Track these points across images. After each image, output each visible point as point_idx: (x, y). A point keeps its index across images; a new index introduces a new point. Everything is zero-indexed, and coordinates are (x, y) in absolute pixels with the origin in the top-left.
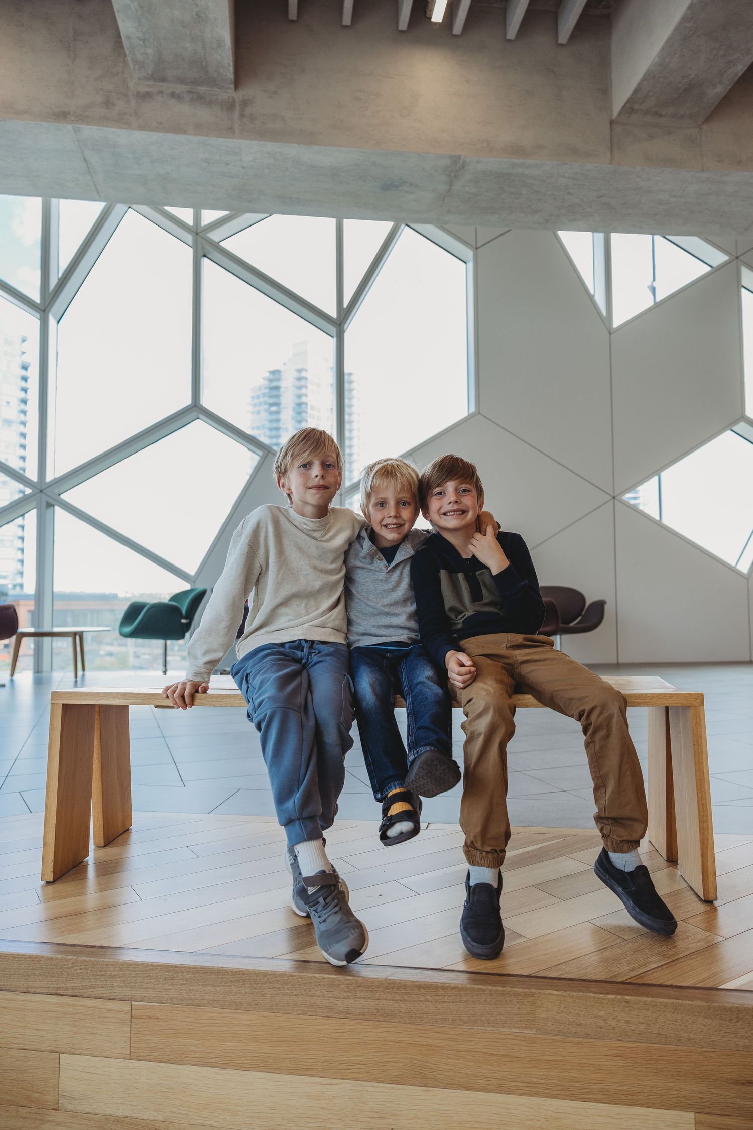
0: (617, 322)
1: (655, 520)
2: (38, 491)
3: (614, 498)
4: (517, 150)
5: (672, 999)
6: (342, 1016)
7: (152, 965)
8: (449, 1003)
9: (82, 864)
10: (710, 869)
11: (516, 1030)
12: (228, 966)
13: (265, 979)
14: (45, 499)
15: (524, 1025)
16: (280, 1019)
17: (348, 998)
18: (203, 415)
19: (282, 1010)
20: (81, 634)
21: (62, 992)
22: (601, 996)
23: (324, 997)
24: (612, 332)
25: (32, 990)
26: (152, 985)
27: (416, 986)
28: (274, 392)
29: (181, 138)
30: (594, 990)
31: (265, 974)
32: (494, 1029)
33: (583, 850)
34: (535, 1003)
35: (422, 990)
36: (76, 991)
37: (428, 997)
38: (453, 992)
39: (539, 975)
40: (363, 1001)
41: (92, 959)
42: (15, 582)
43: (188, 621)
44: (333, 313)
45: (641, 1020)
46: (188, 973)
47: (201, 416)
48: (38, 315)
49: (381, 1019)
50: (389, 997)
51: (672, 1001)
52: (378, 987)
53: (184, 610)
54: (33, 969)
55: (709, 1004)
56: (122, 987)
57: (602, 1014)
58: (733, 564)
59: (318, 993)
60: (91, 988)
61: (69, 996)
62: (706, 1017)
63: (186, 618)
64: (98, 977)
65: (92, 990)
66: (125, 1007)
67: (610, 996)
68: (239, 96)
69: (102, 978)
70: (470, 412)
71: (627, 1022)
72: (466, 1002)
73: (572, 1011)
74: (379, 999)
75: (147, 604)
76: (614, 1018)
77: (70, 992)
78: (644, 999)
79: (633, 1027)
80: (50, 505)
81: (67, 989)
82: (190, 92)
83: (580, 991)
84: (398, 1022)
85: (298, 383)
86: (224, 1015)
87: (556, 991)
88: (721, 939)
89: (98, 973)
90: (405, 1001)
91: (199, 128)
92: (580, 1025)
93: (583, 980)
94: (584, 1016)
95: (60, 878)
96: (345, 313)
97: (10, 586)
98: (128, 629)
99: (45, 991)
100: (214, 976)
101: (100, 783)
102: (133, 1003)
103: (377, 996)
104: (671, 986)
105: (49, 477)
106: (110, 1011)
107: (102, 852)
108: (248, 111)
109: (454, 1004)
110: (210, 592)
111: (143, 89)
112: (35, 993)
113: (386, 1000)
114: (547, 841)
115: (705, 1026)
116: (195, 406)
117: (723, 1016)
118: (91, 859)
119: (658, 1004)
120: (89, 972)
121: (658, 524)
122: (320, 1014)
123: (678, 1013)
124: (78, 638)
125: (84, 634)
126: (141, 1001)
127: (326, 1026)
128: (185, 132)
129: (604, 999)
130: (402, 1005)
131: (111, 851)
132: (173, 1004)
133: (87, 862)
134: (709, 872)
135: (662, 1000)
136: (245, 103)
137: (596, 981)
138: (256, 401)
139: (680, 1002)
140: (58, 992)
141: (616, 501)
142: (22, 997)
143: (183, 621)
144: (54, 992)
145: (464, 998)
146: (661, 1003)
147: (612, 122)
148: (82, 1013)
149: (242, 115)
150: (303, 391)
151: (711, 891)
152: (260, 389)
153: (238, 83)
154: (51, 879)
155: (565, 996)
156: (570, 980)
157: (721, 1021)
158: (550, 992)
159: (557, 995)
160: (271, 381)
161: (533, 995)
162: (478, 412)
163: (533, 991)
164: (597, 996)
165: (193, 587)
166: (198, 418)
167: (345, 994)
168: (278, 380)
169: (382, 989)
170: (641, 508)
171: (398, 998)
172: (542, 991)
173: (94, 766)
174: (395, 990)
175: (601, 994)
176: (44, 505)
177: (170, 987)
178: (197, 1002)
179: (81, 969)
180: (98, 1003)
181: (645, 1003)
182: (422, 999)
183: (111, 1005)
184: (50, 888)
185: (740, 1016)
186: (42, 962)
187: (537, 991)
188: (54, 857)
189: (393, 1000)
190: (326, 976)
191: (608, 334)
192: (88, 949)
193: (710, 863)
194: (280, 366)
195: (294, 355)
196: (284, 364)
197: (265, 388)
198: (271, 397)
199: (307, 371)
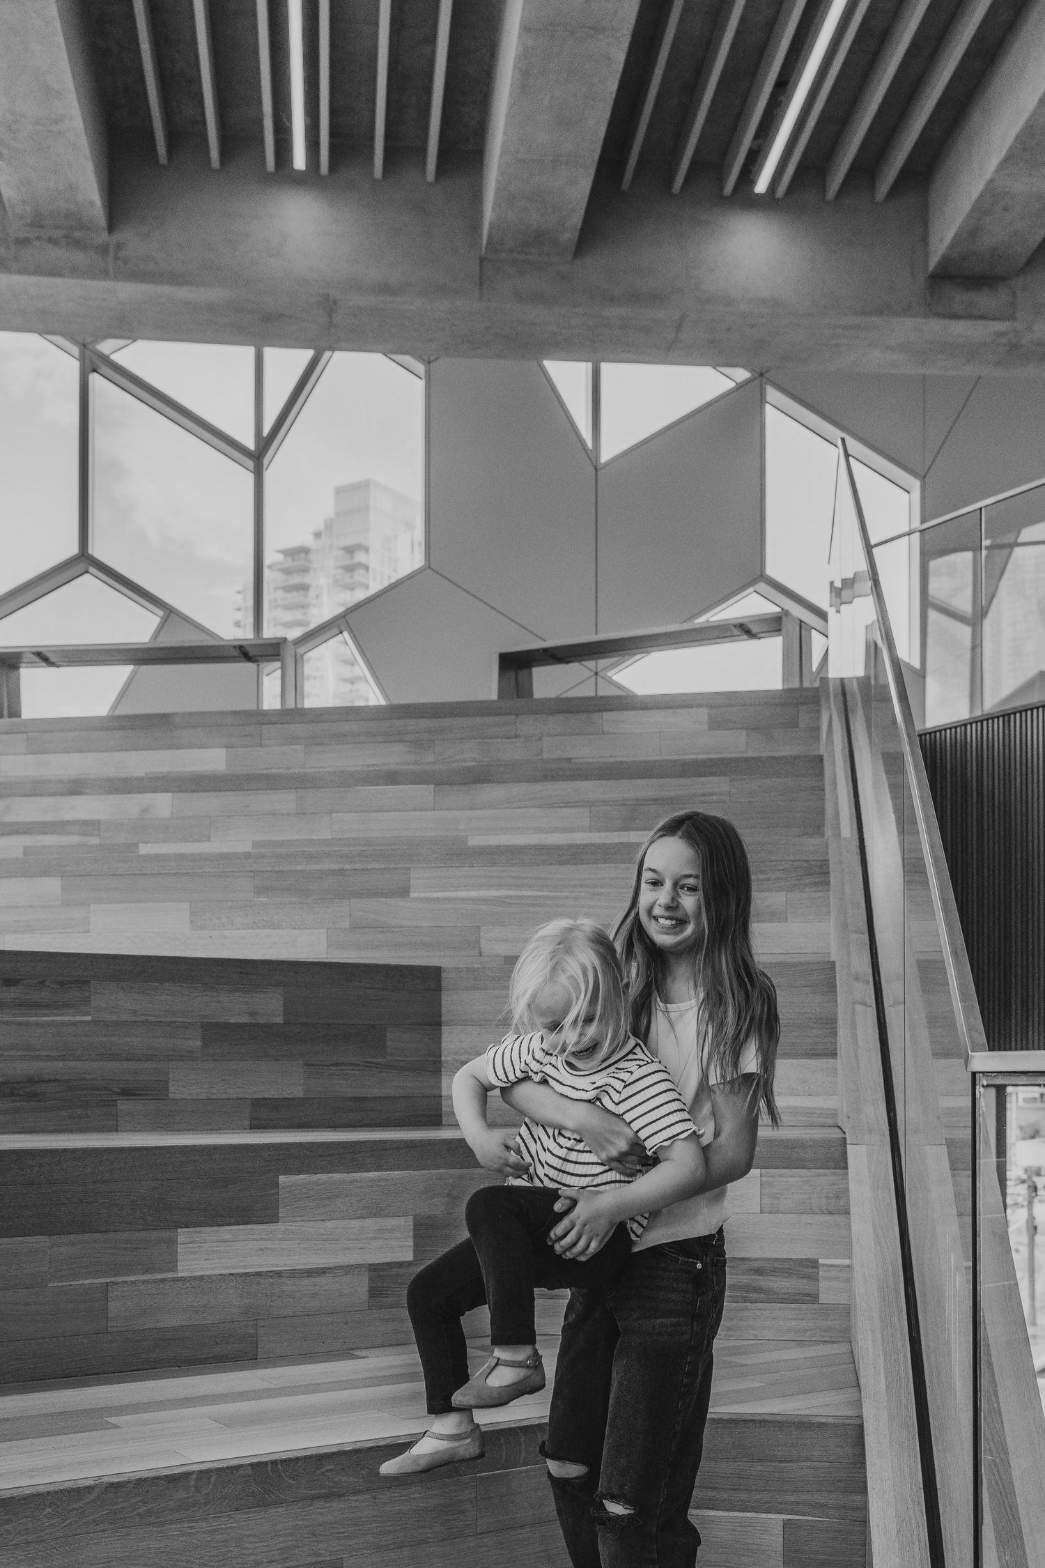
0: (606, 457)
3: (596, 674)
4: (384, 289)
18: (94, 567)
24: (599, 467)
29: (58, 281)
44: (251, 444)
47: (92, 570)
68: (113, 239)
70: (418, 566)
82: (67, 237)
91: (75, 272)
96: (265, 443)
108: (122, 254)
111: (21, 235)
116: (83, 556)
128: (62, 275)
136: (119, 246)
141: (599, 679)
147: (482, 260)
149: (116, 258)
153: (111, 227)
162: (428, 566)
166: (87, 572)
168: (306, 570)
191: (594, 471)
194: (308, 541)
195: (338, 514)
196: (318, 535)
197: (275, 589)
198: (287, 608)
199: (367, 550)
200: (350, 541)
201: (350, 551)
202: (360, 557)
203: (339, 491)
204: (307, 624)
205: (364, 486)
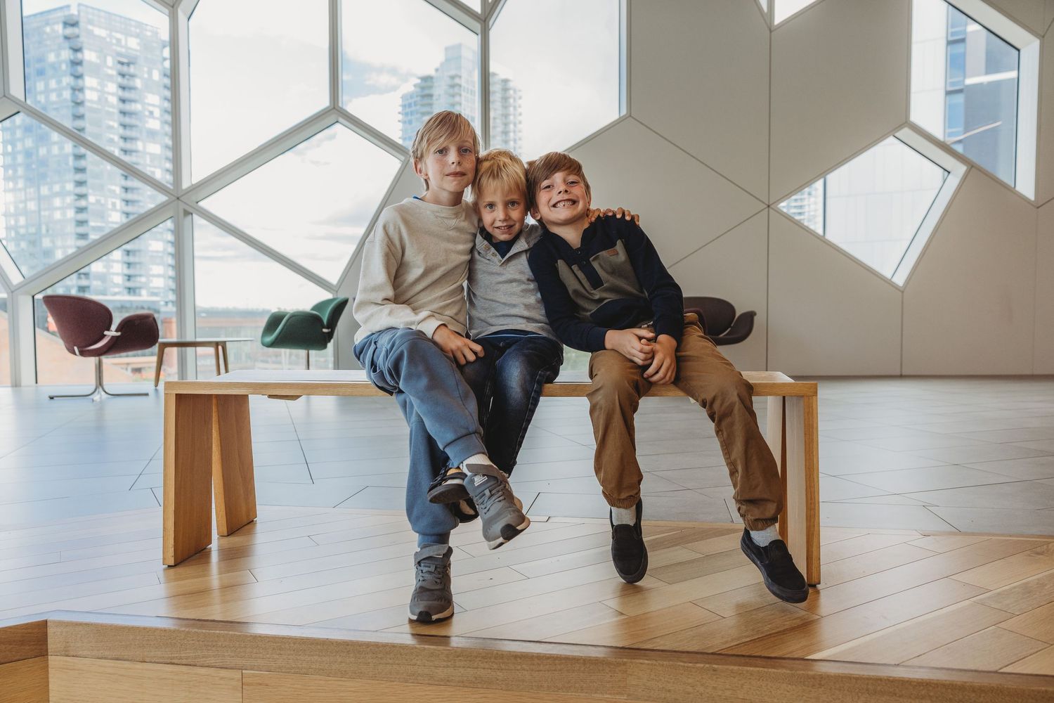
0: (778, 19)
1: (819, 235)
2: (174, 198)
3: (769, 206)
5: (758, 667)
6: (442, 683)
7: (260, 637)
8: (545, 671)
9: (204, 551)
10: (815, 554)
11: (607, 696)
12: (333, 637)
13: (369, 649)
14: (182, 206)
15: (616, 692)
16: (384, 686)
17: (448, 666)
18: (344, 119)
19: (384, 678)
20: (224, 344)
21: (176, 661)
22: (690, 665)
23: (424, 666)
24: (772, 29)
25: (147, 660)
26: (261, 655)
27: (513, 656)
28: (426, 101)
30: (685, 660)
31: (368, 645)
32: (587, 695)
33: (697, 541)
34: (626, 671)
35: (518, 659)
36: (189, 660)
37: (524, 666)
38: (548, 661)
39: (634, 647)
40: (462, 670)
41: (204, 631)
42: (167, 300)
43: (330, 330)
44: (478, 7)
45: (728, 686)
46: (294, 643)
47: (341, 120)
48: (167, 11)
49: (480, 685)
50: (487, 666)
51: (758, 669)
52: (476, 657)
53: (325, 320)
54: (148, 640)
55: (793, 672)
56: (233, 657)
57: (690, 681)
58: (888, 275)
59: (418, 662)
60: (203, 657)
61: (183, 665)
62: (790, 684)
63: (328, 328)
64: (209, 648)
65: (204, 659)
66: (237, 675)
67: (698, 665)
69: (214, 649)
70: (622, 115)
71: (714, 688)
72: (560, 670)
73: (662, 678)
74: (477, 668)
75: (287, 313)
76: (702, 685)
77: (184, 661)
78: (732, 667)
79: (720, 693)
80: (187, 213)
81: (181, 658)
83: (671, 660)
84: (496, 689)
85: (451, 91)
86: (330, 682)
87: (647, 660)
88: (818, 617)
89: (210, 644)
90: (502, 670)
92: (669, 691)
93: (675, 651)
94: (674, 683)
95: (181, 562)
96: (491, 8)
97: (162, 303)
98: (270, 339)
99: (161, 661)
100: (319, 647)
101: (221, 475)
102: (243, 671)
103: (476, 665)
104: (760, 657)
105: (185, 185)
106: (222, 678)
107: (226, 541)
109: (550, 672)
110: (352, 301)
112: (151, 662)
113: (484, 669)
114: (664, 533)
115: (788, 692)
116: (334, 108)
117: (807, 683)
118: (214, 546)
119: (744, 672)
120: (201, 643)
121: (822, 239)
122: (421, 682)
123: (763, 680)
124: (220, 348)
125: (227, 343)
126: (251, 669)
127: (427, 693)
129: (694, 668)
130: (498, 673)
131: (235, 540)
132: (282, 672)
133: (210, 548)
134: (814, 557)
135: (748, 668)
137: (688, 652)
138: (408, 110)
139: (766, 670)
140: (173, 661)
141: (771, 210)
142: (139, 666)
143: (325, 330)
144: (169, 661)
145: (559, 667)
146: (747, 671)
148: (196, 680)
150: (457, 99)
151: (815, 575)
152: (411, 97)
154: (172, 562)
155: (655, 665)
156: (662, 651)
157: (804, 687)
158: (641, 661)
159: (648, 664)
160: (423, 88)
161: (625, 664)
162: (630, 115)
163: (625, 660)
164: (686, 665)
165: (335, 297)
166: (337, 122)
167: (445, 663)
168: (431, 87)
169: (480, 659)
170: (806, 223)
171: (495, 666)
172: (633, 661)
173: (213, 458)
174: (492, 660)
175: (690, 663)
176: (182, 213)
177: (278, 657)
178: (304, 670)
179: (193, 640)
180: (211, 671)
181: (732, 671)
182: (519, 667)
183: (223, 673)
184: (172, 570)
185: (823, 683)
186: (156, 634)
187: (629, 660)
188: (175, 542)
189: (491, 669)
190: (426, 647)
191: (768, 32)
192: (201, 623)
193: (814, 549)
194: (432, 72)
195: (447, 60)
196: (437, 70)
197: (417, 96)
198: (423, 105)
199: (460, 77)
200: (453, 73)
201: (452, 78)
202: (457, 81)
203: (447, 49)
204: (432, 113)
205: (459, 46)
